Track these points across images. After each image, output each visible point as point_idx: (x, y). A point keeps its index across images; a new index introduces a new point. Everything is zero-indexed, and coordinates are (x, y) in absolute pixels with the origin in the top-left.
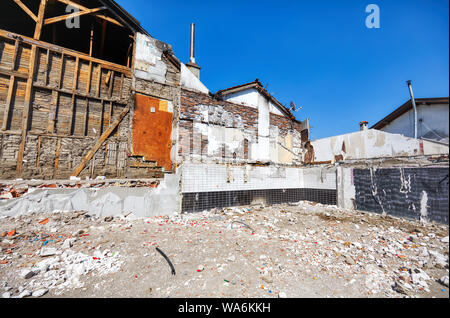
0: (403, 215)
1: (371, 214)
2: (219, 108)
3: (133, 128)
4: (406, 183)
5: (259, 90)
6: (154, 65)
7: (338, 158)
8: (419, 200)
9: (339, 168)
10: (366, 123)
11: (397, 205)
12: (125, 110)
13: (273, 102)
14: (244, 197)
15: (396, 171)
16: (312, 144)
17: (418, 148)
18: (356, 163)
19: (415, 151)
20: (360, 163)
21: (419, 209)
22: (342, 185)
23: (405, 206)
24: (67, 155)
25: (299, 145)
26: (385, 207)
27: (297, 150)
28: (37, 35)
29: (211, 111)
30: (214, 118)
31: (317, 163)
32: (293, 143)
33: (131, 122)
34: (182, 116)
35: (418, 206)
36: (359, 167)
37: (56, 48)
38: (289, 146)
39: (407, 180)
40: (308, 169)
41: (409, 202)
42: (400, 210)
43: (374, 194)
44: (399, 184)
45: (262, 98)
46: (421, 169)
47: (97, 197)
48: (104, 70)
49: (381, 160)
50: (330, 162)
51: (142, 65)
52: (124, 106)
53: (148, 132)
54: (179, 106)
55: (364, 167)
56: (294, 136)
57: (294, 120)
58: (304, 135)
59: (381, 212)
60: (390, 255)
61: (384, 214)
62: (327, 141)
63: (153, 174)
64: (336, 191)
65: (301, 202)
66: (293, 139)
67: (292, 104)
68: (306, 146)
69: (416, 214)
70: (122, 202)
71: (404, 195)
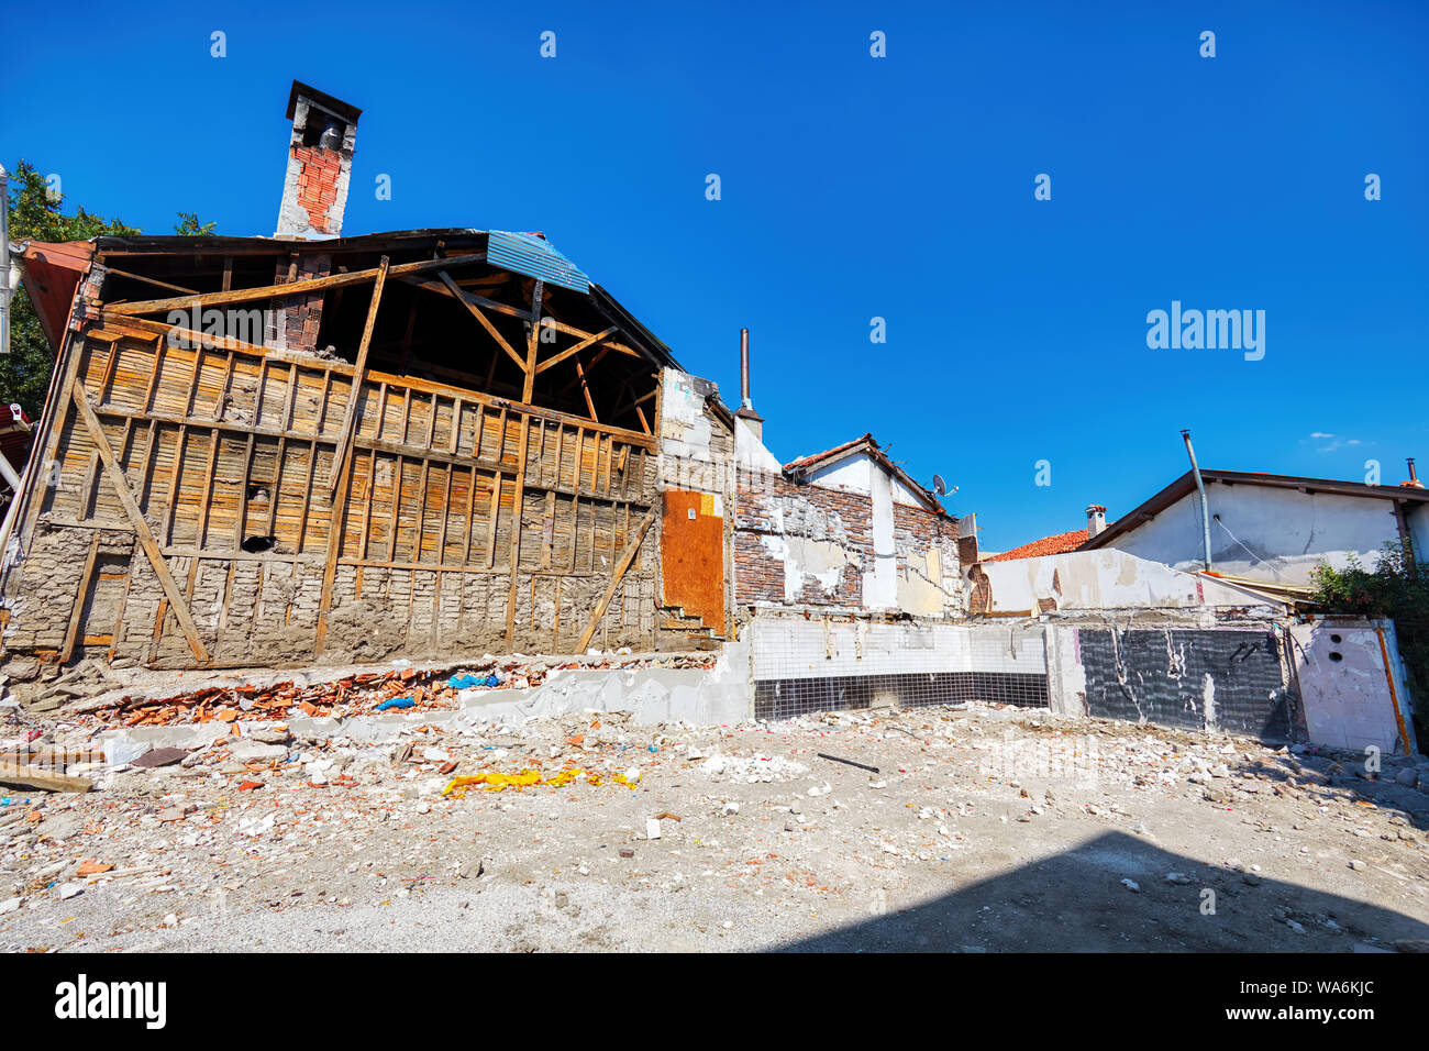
0: (1177, 723)
1: (1117, 723)
2: (801, 502)
3: (663, 553)
4: (1177, 660)
5: (872, 456)
6: (691, 427)
7: (1047, 605)
8: (1201, 691)
9: (1050, 628)
10: (1102, 510)
11: (1163, 702)
12: (649, 516)
13: (900, 479)
14: (857, 692)
15: (1157, 636)
16: (985, 570)
17: (1194, 591)
18: (1083, 618)
19: (1190, 596)
20: (1092, 618)
21: (1201, 710)
22: (1058, 664)
23: (1179, 703)
24: (570, 608)
25: (956, 573)
26: (1143, 707)
27: (952, 584)
28: (527, 396)
29: (788, 509)
30: (793, 524)
31: (999, 615)
32: (942, 567)
33: (658, 540)
34: (740, 524)
35: (1200, 702)
36: (1089, 625)
37: (552, 414)
38: (934, 575)
39: (1178, 652)
40: (980, 628)
41: (1184, 694)
42: (1170, 713)
43: (1123, 681)
44: (1166, 661)
45: (878, 472)
46: (1201, 633)
47: (634, 687)
48: (617, 446)
49: (1131, 614)
50: (1028, 613)
51: (674, 428)
52: (645, 509)
53: (685, 560)
54: (734, 503)
55: (1100, 627)
56: (944, 551)
57: (942, 516)
58: (967, 549)
59: (1137, 718)
60: (1139, 763)
61: (1143, 721)
62: (1019, 566)
63: (697, 643)
64: (1044, 677)
65: (969, 704)
66: (942, 558)
67: (936, 481)
68: (971, 576)
69: (1196, 719)
70: (668, 696)
71: (1175, 682)
